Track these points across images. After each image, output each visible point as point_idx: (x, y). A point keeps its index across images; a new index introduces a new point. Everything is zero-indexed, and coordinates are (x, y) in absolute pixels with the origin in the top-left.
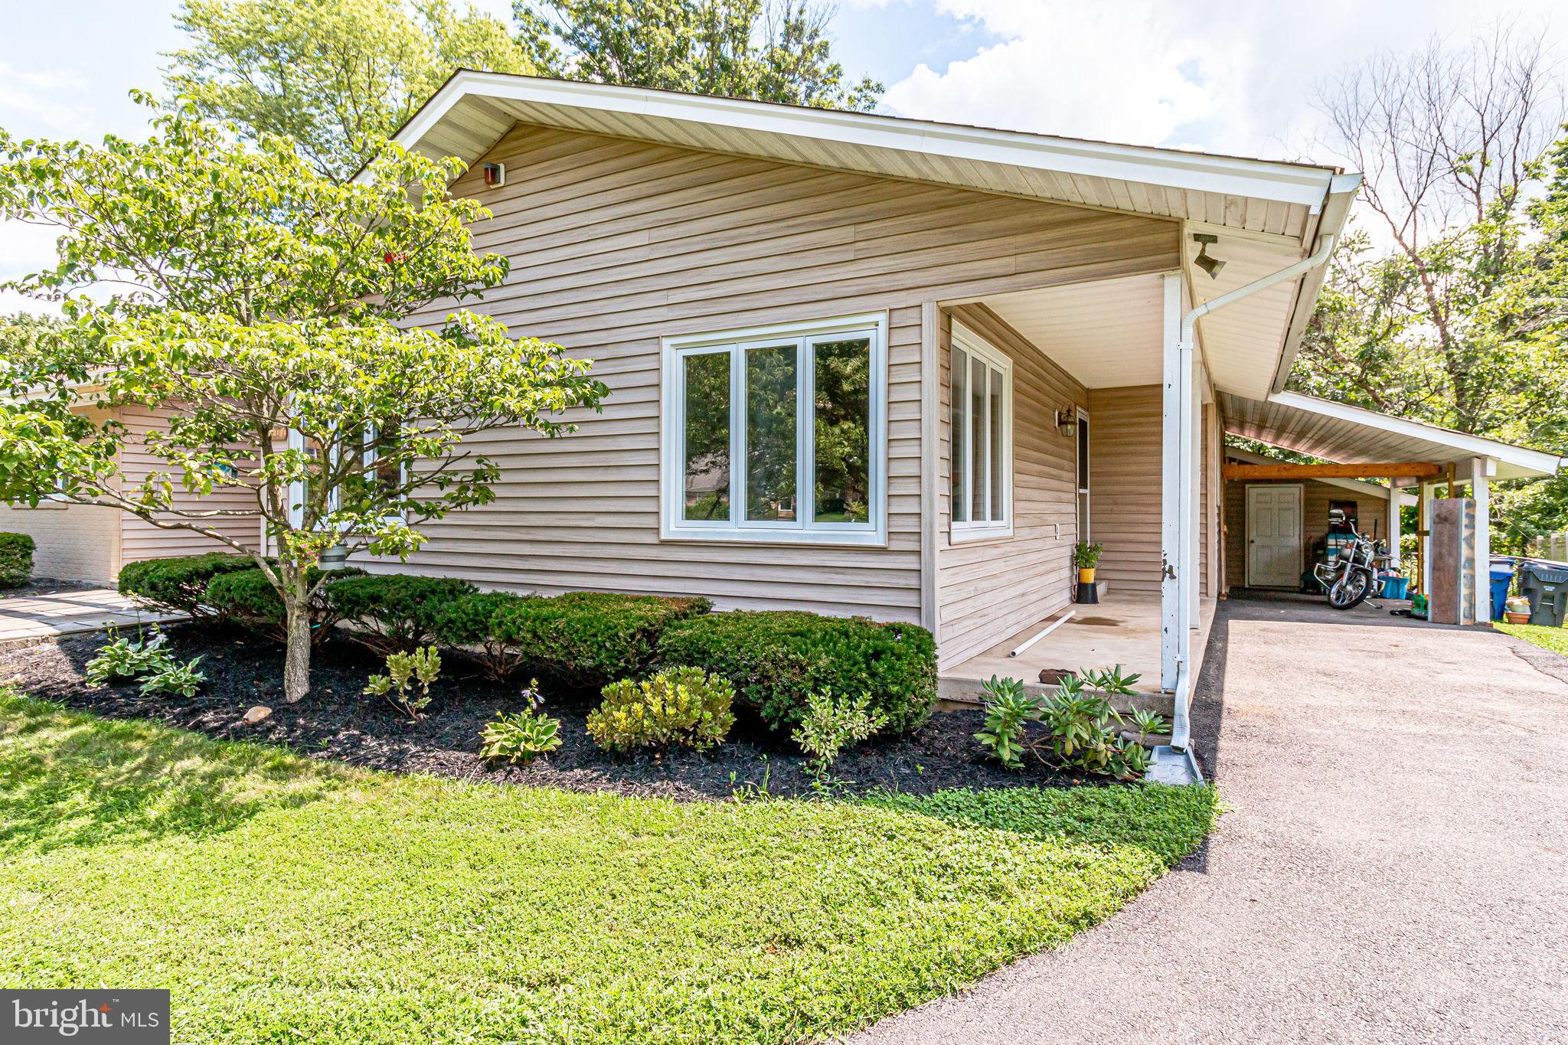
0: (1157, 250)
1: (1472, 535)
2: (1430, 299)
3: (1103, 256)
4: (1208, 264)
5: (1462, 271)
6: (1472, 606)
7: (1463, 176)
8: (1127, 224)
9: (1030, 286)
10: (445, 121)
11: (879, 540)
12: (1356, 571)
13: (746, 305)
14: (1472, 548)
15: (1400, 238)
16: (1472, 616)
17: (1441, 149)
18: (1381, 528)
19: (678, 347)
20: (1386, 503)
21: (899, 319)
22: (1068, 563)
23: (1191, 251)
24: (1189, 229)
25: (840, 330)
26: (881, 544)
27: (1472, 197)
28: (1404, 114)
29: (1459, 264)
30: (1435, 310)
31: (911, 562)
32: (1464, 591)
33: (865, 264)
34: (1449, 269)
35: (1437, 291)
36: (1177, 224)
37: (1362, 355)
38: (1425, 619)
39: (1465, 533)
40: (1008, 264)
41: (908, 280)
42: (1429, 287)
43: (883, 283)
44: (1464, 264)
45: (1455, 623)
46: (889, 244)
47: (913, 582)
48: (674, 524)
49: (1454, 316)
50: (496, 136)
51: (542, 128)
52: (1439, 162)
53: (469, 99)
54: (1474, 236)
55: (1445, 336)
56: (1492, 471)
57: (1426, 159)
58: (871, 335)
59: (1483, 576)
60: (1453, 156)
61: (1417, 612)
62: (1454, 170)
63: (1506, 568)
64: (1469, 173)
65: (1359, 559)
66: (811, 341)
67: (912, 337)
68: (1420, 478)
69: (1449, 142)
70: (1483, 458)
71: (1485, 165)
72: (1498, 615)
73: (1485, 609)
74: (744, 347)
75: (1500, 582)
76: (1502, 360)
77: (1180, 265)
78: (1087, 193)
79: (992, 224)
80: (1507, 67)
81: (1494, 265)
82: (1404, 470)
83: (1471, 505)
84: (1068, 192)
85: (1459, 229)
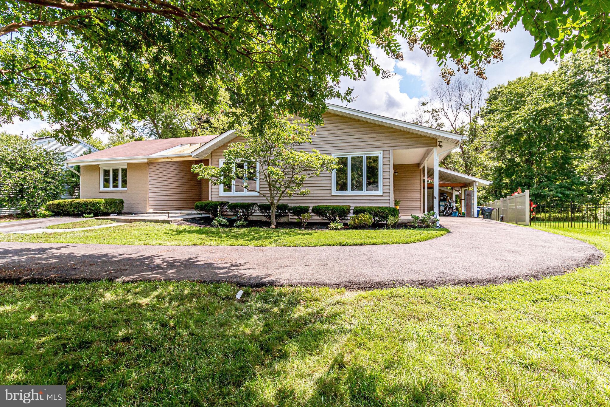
0: (433, 143)
1: (474, 198)
3: (423, 144)
4: (440, 146)
6: (474, 214)
7: (467, 110)
9: (411, 148)
12: (449, 208)
13: (353, 148)
14: (474, 201)
15: (452, 126)
16: (474, 216)
17: (462, 103)
18: (452, 198)
19: (335, 155)
21: (385, 152)
23: (438, 143)
24: (438, 140)
25: (373, 154)
26: (381, 194)
27: (469, 116)
29: (466, 133)
31: (388, 198)
32: (472, 211)
33: (377, 142)
36: (436, 139)
38: (465, 217)
39: (472, 198)
41: (387, 145)
43: (381, 145)
45: (471, 217)
46: (383, 138)
47: (388, 201)
48: (334, 192)
52: (462, 106)
54: (469, 126)
55: (463, 152)
56: (477, 184)
57: (459, 105)
58: (379, 155)
59: (476, 208)
60: (465, 105)
61: (462, 215)
62: (465, 109)
63: (478, 209)
64: (468, 110)
65: (450, 205)
66: (366, 156)
67: (388, 156)
68: (461, 187)
69: (464, 102)
70: (476, 182)
71: (472, 108)
72: (478, 217)
73: (476, 215)
74: (350, 156)
75: (478, 211)
76: (476, 158)
77: (436, 146)
78: (422, 134)
79: (404, 136)
80: (477, 83)
81: (474, 133)
82: (458, 185)
83: (474, 192)
84: (419, 133)
85: (466, 124)
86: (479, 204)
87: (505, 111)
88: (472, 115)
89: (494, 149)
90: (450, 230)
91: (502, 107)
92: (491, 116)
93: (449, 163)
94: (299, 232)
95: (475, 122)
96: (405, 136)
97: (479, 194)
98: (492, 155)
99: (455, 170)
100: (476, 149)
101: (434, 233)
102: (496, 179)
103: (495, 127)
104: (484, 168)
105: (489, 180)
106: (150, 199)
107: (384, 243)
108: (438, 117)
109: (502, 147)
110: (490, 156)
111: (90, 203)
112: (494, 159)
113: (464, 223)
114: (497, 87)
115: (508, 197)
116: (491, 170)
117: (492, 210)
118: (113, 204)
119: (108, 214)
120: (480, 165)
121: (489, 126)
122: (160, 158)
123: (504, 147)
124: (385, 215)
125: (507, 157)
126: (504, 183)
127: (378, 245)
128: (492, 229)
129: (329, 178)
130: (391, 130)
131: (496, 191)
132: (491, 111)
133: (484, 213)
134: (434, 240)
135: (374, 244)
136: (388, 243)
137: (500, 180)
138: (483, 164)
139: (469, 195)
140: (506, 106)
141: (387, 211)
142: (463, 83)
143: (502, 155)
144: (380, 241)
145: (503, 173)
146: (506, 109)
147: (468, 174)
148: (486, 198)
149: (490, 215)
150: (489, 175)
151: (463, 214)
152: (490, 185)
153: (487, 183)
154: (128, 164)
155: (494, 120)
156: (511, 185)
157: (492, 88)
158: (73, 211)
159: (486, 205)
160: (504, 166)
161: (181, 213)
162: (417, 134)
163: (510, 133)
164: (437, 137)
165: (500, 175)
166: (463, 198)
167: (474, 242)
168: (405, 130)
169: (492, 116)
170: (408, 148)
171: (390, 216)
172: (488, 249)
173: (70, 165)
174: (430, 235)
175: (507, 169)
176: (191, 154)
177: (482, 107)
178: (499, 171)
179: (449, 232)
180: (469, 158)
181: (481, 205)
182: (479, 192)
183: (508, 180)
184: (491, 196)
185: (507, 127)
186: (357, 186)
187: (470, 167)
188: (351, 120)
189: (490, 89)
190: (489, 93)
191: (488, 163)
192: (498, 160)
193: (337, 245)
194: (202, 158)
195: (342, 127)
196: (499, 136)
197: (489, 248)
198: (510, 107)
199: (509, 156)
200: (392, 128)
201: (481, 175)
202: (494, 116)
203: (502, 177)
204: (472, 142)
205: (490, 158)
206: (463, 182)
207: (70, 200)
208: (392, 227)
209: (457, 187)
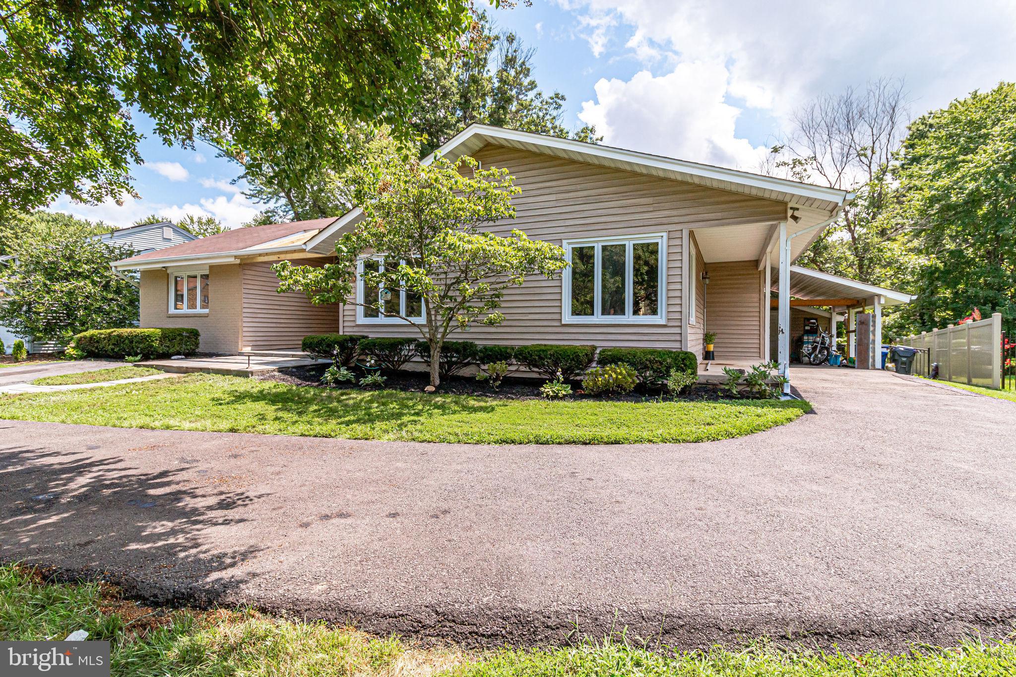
0: (778, 213)
1: (874, 330)
2: (847, 220)
3: (751, 215)
4: (795, 218)
5: (862, 205)
6: (874, 361)
7: (863, 158)
8: (765, 203)
9: (728, 224)
10: (463, 144)
11: (663, 322)
12: (822, 349)
13: (605, 227)
14: (874, 335)
16: (874, 365)
17: (853, 145)
18: (828, 329)
19: (569, 244)
20: (830, 320)
21: (673, 235)
22: (702, 341)
23: (790, 213)
24: (790, 205)
25: (646, 238)
26: (664, 323)
27: (867, 168)
28: (835, 126)
29: (860, 202)
30: (849, 226)
31: (677, 330)
32: (871, 354)
33: (658, 213)
34: (856, 205)
35: (850, 215)
36: (786, 204)
37: (814, 247)
38: (854, 367)
39: (871, 329)
40: (719, 215)
41: (676, 220)
42: (847, 213)
43: (665, 220)
44: (863, 202)
45: (868, 368)
46: (667, 205)
47: (678, 338)
48: (568, 318)
49: (857, 228)
50: (478, 149)
51: (502, 147)
52: (852, 151)
53: (476, 135)
54: (867, 188)
55: (853, 238)
56: (883, 301)
57: (846, 149)
58: (659, 241)
59: (878, 348)
60: (859, 149)
61: (850, 365)
62: (859, 155)
63: (885, 350)
64: (866, 156)
65: (823, 343)
66: (632, 242)
67: (678, 242)
68: (848, 307)
69: (857, 141)
70: (879, 296)
71: (873, 153)
72: (884, 368)
73: (878, 364)
74: (601, 244)
75: (884, 355)
76: (881, 251)
77: (786, 218)
78: (754, 192)
79: (712, 200)
80: (884, 105)
81: (877, 203)
82: (842, 302)
83: (874, 316)
84: (747, 191)
85: (860, 185)
86: (887, 339)
87: (943, 158)
88: (875, 168)
89: (920, 232)
90: (814, 404)
91: (938, 149)
92: (915, 168)
93: (826, 260)
94: (472, 402)
95: (880, 180)
96: (716, 199)
97: (887, 319)
98: (916, 243)
99: (838, 273)
100: (883, 233)
101: (770, 414)
102: (923, 290)
103: (921, 189)
104: (899, 268)
105: (907, 293)
106: (245, 329)
107: (640, 441)
108: (804, 174)
109: (937, 227)
110: (910, 245)
111: (136, 336)
112: (918, 251)
113: (851, 383)
114: (927, 115)
115: (951, 326)
116: (913, 273)
117: (914, 353)
118: (178, 338)
119: (167, 356)
120: (889, 264)
121: (910, 189)
122: (260, 255)
123: (939, 229)
124: (663, 369)
125: (948, 247)
126: (940, 299)
127: (626, 446)
128: (916, 403)
129: (557, 290)
130: (685, 188)
131: (922, 315)
132: (916, 160)
133: (897, 357)
134: (769, 432)
135: (617, 442)
136: (650, 441)
137: (932, 293)
138: (897, 261)
139: (864, 324)
140: (945, 148)
141: (669, 360)
142: (855, 105)
143: (936, 243)
144: (635, 433)
145: (938, 279)
146: (945, 153)
147: (865, 281)
148: (901, 327)
149: (911, 362)
150: (908, 283)
151: (852, 361)
152: (912, 302)
153: (904, 299)
154: (212, 267)
155: (920, 177)
156: (954, 302)
157: (916, 117)
158: (113, 349)
159: (901, 342)
160: (941, 265)
161: (293, 356)
162: (743, 194)
163: (954, 199)
164: (787, 199)
165: (931, 284)
166: (853, 327)
167: (868, 445)
168: (715, 185)
169: (917, 169)
170: (723, 225)
171: (672, 372)
172: (906, 470)
173: (119, 269)
174: (760, 421)
175: (947, 272)
176: (304, 247)
177: (895, 151)
178: (929, 274)
179: (809, 411)
180: (866, 250)
181: (891, 341)
182: (887, 316)
183: (948, 293)
184: (912, 323)
185: (948, 189)
186: (614, 305)
187: (869, 267)
188: (603, 171)
189: (912, 121)
190: (910, 129)
191: (906, 259)
192: (928, 254)
193: (530, 442)
194: (328, 254)
195: (583, 186)
196: (931, 206)
197: (910, 466)
198: (955, 149)
199: (952, 246)
200: (687, 183)
201: (893, 284)
202: (920, 169)
203: (936, 287)
204: (873, 218)
205: (911, 250)
206: (851, 297)
207: (108, 331)
208: (678, 396)
209: (839, 306)
